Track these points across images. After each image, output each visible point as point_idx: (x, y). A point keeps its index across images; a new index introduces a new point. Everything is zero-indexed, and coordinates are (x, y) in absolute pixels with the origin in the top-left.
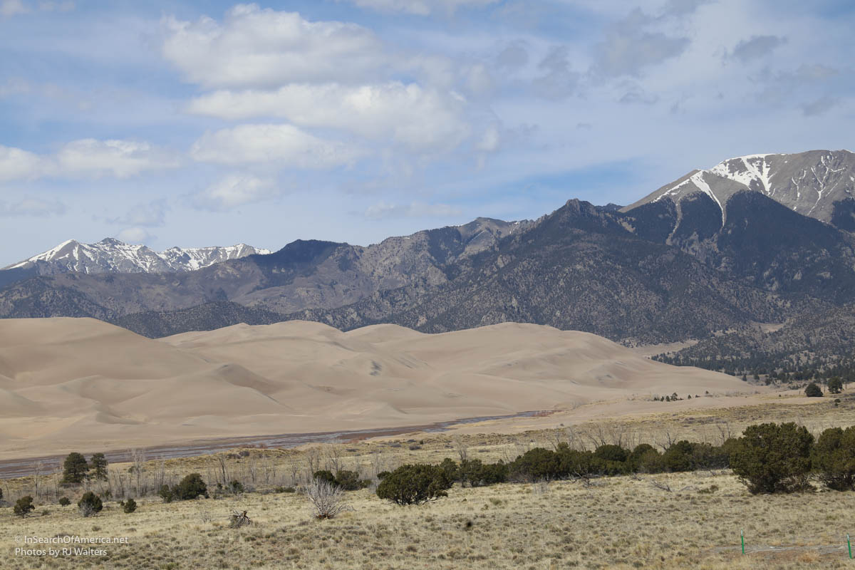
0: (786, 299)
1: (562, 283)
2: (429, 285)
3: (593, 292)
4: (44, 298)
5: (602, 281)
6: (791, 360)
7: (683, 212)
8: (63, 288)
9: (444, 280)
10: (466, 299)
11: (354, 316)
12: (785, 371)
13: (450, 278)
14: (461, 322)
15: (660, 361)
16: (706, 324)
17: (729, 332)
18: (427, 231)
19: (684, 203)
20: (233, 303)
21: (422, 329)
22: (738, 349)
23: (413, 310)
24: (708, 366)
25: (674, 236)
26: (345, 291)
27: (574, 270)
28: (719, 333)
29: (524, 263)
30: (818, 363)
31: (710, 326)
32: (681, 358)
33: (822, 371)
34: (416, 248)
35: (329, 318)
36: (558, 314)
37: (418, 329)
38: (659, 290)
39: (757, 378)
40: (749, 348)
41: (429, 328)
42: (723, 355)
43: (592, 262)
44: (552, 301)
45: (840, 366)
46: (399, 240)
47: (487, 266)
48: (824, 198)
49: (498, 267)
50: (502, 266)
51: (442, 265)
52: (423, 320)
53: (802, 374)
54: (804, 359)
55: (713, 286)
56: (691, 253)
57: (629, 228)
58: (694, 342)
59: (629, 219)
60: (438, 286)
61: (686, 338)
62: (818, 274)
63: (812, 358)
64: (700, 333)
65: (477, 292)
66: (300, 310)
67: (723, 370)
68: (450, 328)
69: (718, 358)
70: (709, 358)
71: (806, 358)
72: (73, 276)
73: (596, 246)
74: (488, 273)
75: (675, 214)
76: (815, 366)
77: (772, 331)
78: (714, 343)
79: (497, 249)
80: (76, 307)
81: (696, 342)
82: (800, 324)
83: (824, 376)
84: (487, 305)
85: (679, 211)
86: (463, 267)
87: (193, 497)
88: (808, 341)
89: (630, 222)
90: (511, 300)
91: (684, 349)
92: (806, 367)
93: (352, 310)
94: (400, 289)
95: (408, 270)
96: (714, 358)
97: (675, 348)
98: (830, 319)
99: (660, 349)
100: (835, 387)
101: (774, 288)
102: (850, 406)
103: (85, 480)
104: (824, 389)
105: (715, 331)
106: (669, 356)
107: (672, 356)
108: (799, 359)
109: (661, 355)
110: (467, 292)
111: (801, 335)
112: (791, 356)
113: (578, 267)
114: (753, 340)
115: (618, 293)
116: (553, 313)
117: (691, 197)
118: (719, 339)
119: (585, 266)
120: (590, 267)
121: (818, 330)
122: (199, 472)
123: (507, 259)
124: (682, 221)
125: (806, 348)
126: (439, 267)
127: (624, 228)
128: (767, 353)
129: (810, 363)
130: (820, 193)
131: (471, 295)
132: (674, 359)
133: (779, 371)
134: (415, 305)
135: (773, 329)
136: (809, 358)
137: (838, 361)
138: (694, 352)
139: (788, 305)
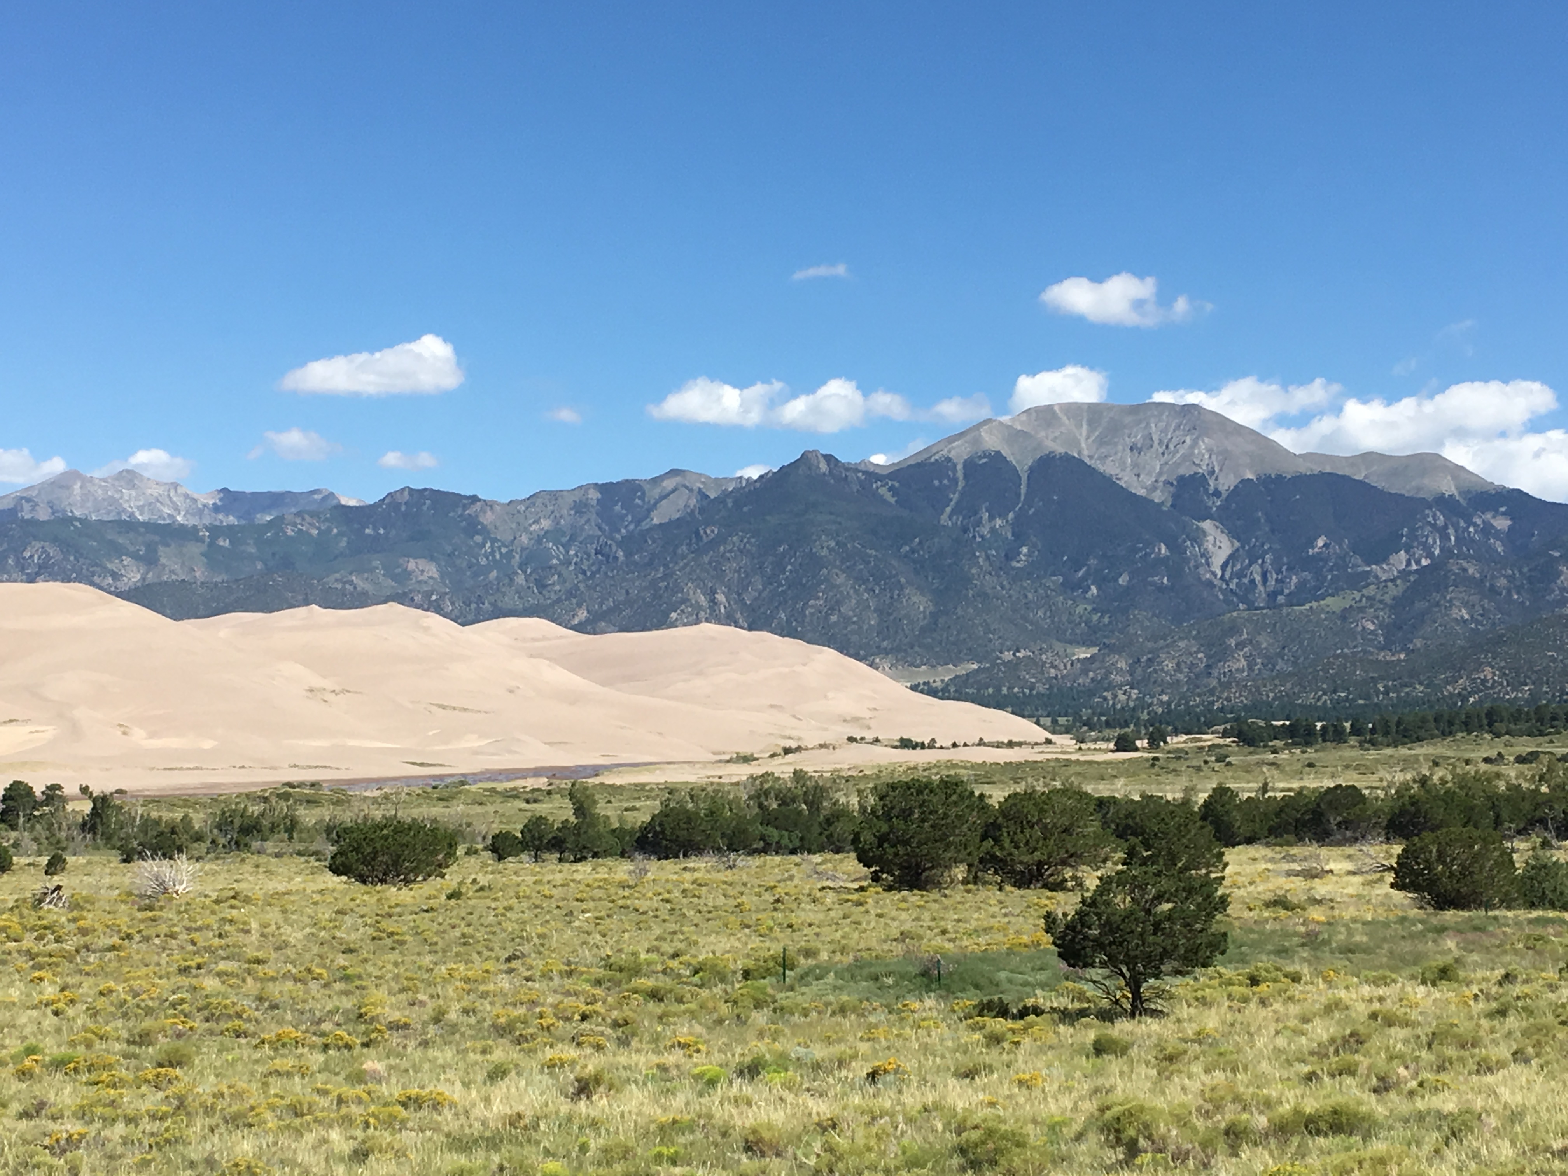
0: (1106, 612)
6: (1105, 699)
7: (966, 476)
15: (922, 692)
16: (991, 641)
17: (1022, 654)
18: (596, 484)
19: (969, 465)
21: (580, 628)
22: (1033, 680)
25: (953, 513)
28: (1008, 656)
29: (735, 538)
30: (1142, 705)
31: (995, 644)
32: (952, 689)
33: (1144, 716)
34: (580, 507)
37: (573, 628)
39: (1055, 722)
40: (1048, 681)
41: (590, 627)
44: (775, 597)
45: (1170, 712)
46: (555, 496)
47: (682, 541)
50: (704, 540)
51: (616, 535)
52: (582, 615)
53: (1115, 719)
54: (1122, 697)
57: (890, 499)
58: (972, 666)
59: (890, 483)
61: (961, 659)
62: (1150, 579)
63: (1134, 697)
64: (980, 654)
67: (1010, 709)
69: (1005, 691)
70: (991, 690)
71: (1125, 697)
73: (839, 519)
75: (955, 481)
77: (1082, 656)
78: (1000, 670)
81: (975, 666)
82: (1119, 649)
83: (1145, 723)
85: (960, 474)
88: (1129, 673)
89: (892, 490)
90: (714, 592)
91: (957, 677)
94: (551, 568)
95: (564, 540)
96: (999, 691)
97: (945, 674)
99: (924, 674)
100: (1156, 740)
102: (1171, 767)
104: (1140, 743)
105: (1001, 652)
106: (934, 685)
107: (939, 684)
108: (1115, 696)
109: (924, 684)
111: (1122, 664)
112: (1105, 694)
114: (1055, 668)
117: (980, 458)
118: (1007, 664)
124: (964, 489)
125: (1127, 684)
127: (880, 498)
128: (1072, 688)
129: (1131, 704)
130: (1158, 463)
132: (942, 690)
133: (1085, 713)
135: (1084, 654)
136: (1129, 697)
137: (1169, 703)
138: (971, 681)
139: (1106, 620)
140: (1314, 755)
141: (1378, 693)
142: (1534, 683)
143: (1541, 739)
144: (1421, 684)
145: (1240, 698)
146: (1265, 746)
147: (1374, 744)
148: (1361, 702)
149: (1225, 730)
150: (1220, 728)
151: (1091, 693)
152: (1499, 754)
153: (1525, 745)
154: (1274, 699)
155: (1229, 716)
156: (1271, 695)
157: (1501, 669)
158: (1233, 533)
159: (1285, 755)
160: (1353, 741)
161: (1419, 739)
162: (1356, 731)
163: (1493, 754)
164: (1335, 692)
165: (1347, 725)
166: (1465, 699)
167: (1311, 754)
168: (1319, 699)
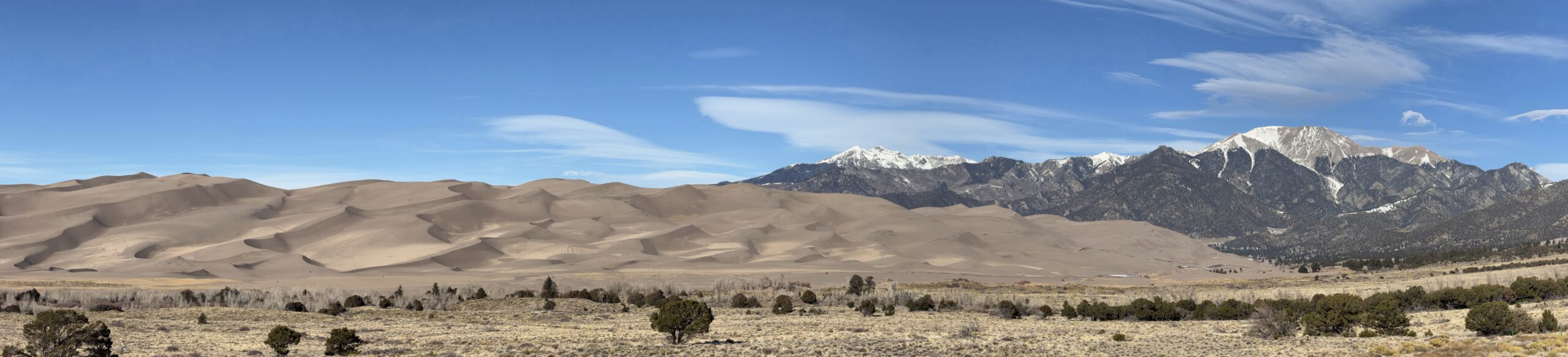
0: (1289, 214)
1: (1154, 196)
2: (1072, 191)
3: (1173, 203)
4: (839, 181)
5: (1179, 197)
6: (1290, 251)
7: (1228, 158)
8: (850, 176)
9: (1081, 189)
10: (1095, 202)
11: (1025, 206)
12: (1286, 258)
13: (1086, 188)
14: (1091, 216)
16: (1241, 227)
17: (1254, 232)
19: (1230, 153)
20: (951, 191)
22: (1259, 243)
23: (1062, 206)
24: (1240, 253)
25: (1223, 172)
26: (1020, 190)
27: (1162, 189)
28: (1248, 233)
29: (1132, 182)
30: (1306, 253)
31: (1243, 229)
33: (1308, 258)
35: (1010, 206)
36: (1151, 215)
38: (1213, 205)
39: (1270, 262)
40: (1266, 243)
41: (1071, 217)
42: (1250, 247)
43: (1173, 185)
44: (1148, 207)
45: (1318, 256)
47: (1108, 183)
48: (1310, 154)
49: (1115, 183)
50: (1118, 183)
51: (1081, 179)
52: (1067, 213)
53: (1297, 259)
54: (1298, 251)
55: (1245, 204)
56: (1233, 183)
57: (1197, 166)
58: (1232, 238)
59: (1194, 160)
60: (1078, 192)
61: (1228, 235)
64: (1236, 233)
65: (1102, 198)
66: (992, 199)
67: (1250, 256)
68: (1085, 219)
69: (1248, 248)
70: (1241, 248)
72: (856, 168)
73: (1175, 175)
74: (1109, 187)
75: (1224, 159)
76: (1303, 256)
78: (1245, 240)
79: (1115, 172)
80: (858, 187)
81: (1235, 238)
82: (1295, 230)
83: (1309, 261)
84: (1108, 206)
85: (1226, 156)
86: (1094, 182)
87: (926, 309)
88: (1300, 240)
89: (1197, 162)
90: (1122, 205)
92: (1298, 256)
93: (1023, 203)
94: (1054, 192)
95: (1060, 181)
96: (1245, 248)
97: (1220, 242)
98: (1313, 227)
99: (1214, 241)
100: (1316, 269)
101: (1281, 208)
102: (1324, 280)
103: (862, 293)
104: (1310, 269)
105: (1246, 232)
108: (1294, 250)
110: (1096, 197)
111: (1296, 236)
112: (1290, 249)
113: (1165, 187)
114: (1268, 238)
115: (1188, 205)
116: (1148, 215)
117: (1234, 150)
118: (1248, 237)
119: (1168, 187)
120: (1172, 187)
121: (1306, 234)
122: (929, 293)
123: (1121, 179)
124: (1227, 163)
125: (1299, 244)
126: (1079, 181)
127: (1192, 166)
128: (1276, 247)
129: (1301, 253)
130: (1308, 151)
131: (1098, 199)
133: (1283, 257)
134: (1063, 203)
135: (1280, 232)
136: (1300, 250)
137: (1317, 253)
138: (1233, 244)
139: (1289, 218)
140: (1382, 273)
141: (1403, 246)
142: (1464, 239)
143: (1472, 262)
144: (1420, 241)
145: (1344, 250)
146: (1361, 270)
147: (1405, 268)
148: (1396, 250)
149: (1344, 263)
150: (1341, 263)
151: (1285, 248)
152: (1457, 269)
153: (1465, 266)
154: (1361, 250)
155: (1343, 257)
156: (1359, 248)
157: (1452, 234)
158: (1339, 180)
159: (1369, 275)
160: (1396, 266)
161: (1423, 265)
162: (1397, 262)
163: (1454, 270)
164: (1386, 246)
165: (1393, 259)
166: (1438, 247)
167: (1381, 274)
168: (1379, 249)
